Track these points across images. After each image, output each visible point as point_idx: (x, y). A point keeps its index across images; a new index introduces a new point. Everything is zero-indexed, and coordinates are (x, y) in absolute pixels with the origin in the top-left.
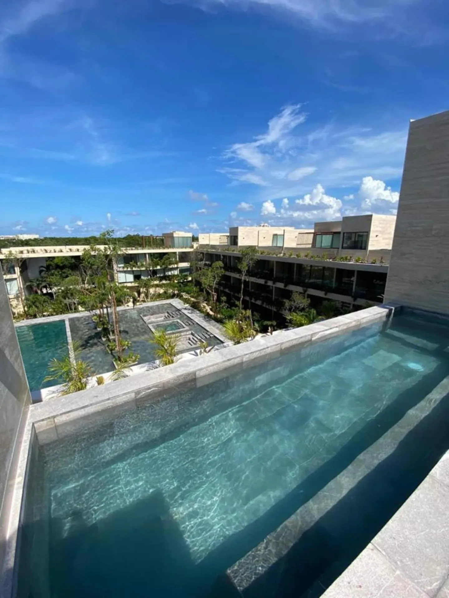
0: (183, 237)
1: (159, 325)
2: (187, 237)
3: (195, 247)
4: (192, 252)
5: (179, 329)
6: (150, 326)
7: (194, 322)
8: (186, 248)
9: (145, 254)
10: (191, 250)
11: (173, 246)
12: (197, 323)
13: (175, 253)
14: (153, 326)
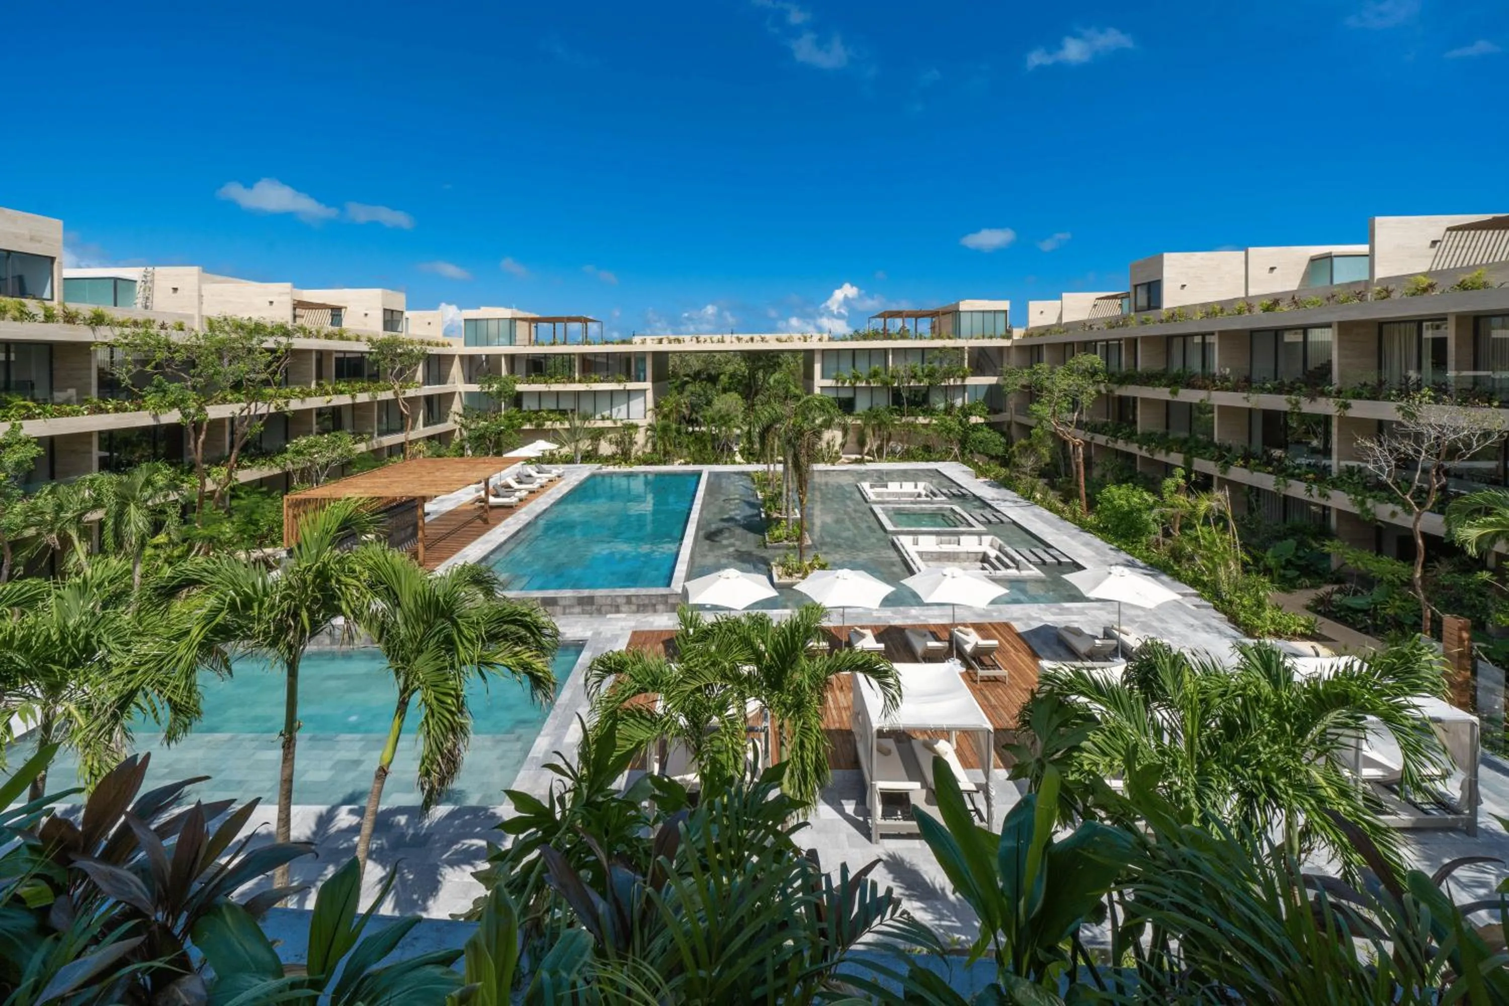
0: (983, 312)
1: (904, 509)
2: (995, 312)
3: (1016, 337)
4: (1008, 348)
5: (956, 526)
6: (877, 509)
7: (1004, 519)
8: (991, 337)
9: (886, 351)
10: (1007, 343)
11: (957, 334)
12: (1014, 523)
13: (960, 349)
14: (883, 509)
